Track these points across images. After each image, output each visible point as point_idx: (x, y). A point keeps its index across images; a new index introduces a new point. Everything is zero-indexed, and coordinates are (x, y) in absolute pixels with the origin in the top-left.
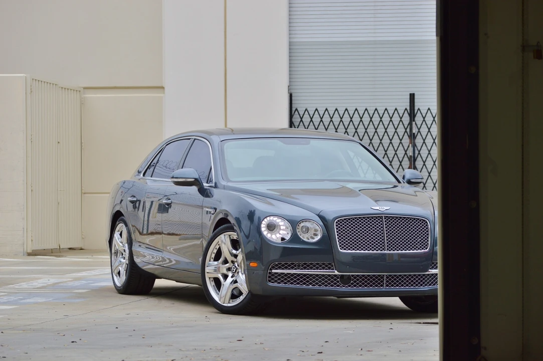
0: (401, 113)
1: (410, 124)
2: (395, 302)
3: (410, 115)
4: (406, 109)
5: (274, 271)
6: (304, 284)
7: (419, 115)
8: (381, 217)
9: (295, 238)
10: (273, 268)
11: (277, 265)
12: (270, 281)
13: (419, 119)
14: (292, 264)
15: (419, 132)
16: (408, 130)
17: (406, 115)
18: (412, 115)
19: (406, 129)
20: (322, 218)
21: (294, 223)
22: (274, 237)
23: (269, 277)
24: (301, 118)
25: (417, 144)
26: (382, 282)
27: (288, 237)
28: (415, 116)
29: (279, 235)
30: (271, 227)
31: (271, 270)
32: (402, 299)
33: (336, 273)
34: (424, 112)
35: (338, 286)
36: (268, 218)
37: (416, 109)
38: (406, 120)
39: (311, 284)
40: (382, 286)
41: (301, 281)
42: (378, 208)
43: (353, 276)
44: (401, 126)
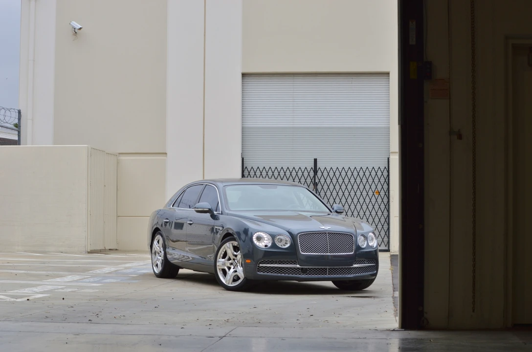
0: (309, 170)
1: (314, 177)
2: (330, 284)
3: (314, 171)
4: (312, 168)
5: (261, 265)
6: (279, 273)
7: (319, 171)
8: (326, 233)
9: (274, 245)
10: (261, 263)
11: (263, 262)
12: (258, 271)
13: (319, 174)
14: (272, 261)
15: (319, 181)
16: (313, 180)
17: (312, 171)
18: (315, 172)
19: (312, 180)
20: (290, 233)
21: (273, 236)
22: (261, 245)
23: (258, 269)
24: (249, 173)
25: (318, 189)
26: (326, 272)
27: (269, 245)
28: (317, 172)
29: (264, 243)
30: (259, 239)
31: (259, 264)
32: (334, 282)
33: (298, 266)
34: (322, 170)
35: (300, 274)
36: (257, 233)
37: (318, 168)
38: (312, 174)
39: (283, 273)
40: (326, 274)
41: (277, 272)
42: (323, 227)
43: (308, 268)
44: (309, 178)
